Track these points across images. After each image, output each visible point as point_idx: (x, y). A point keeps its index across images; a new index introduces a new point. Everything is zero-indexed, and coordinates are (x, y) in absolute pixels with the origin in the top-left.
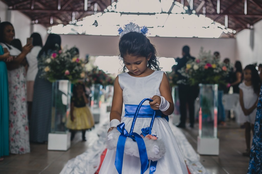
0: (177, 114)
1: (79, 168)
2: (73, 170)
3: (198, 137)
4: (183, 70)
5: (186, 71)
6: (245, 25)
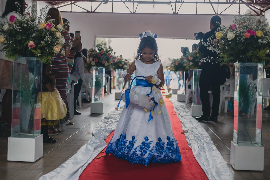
3: (231, 142)
4: (211, 41)
5: (215, 43)
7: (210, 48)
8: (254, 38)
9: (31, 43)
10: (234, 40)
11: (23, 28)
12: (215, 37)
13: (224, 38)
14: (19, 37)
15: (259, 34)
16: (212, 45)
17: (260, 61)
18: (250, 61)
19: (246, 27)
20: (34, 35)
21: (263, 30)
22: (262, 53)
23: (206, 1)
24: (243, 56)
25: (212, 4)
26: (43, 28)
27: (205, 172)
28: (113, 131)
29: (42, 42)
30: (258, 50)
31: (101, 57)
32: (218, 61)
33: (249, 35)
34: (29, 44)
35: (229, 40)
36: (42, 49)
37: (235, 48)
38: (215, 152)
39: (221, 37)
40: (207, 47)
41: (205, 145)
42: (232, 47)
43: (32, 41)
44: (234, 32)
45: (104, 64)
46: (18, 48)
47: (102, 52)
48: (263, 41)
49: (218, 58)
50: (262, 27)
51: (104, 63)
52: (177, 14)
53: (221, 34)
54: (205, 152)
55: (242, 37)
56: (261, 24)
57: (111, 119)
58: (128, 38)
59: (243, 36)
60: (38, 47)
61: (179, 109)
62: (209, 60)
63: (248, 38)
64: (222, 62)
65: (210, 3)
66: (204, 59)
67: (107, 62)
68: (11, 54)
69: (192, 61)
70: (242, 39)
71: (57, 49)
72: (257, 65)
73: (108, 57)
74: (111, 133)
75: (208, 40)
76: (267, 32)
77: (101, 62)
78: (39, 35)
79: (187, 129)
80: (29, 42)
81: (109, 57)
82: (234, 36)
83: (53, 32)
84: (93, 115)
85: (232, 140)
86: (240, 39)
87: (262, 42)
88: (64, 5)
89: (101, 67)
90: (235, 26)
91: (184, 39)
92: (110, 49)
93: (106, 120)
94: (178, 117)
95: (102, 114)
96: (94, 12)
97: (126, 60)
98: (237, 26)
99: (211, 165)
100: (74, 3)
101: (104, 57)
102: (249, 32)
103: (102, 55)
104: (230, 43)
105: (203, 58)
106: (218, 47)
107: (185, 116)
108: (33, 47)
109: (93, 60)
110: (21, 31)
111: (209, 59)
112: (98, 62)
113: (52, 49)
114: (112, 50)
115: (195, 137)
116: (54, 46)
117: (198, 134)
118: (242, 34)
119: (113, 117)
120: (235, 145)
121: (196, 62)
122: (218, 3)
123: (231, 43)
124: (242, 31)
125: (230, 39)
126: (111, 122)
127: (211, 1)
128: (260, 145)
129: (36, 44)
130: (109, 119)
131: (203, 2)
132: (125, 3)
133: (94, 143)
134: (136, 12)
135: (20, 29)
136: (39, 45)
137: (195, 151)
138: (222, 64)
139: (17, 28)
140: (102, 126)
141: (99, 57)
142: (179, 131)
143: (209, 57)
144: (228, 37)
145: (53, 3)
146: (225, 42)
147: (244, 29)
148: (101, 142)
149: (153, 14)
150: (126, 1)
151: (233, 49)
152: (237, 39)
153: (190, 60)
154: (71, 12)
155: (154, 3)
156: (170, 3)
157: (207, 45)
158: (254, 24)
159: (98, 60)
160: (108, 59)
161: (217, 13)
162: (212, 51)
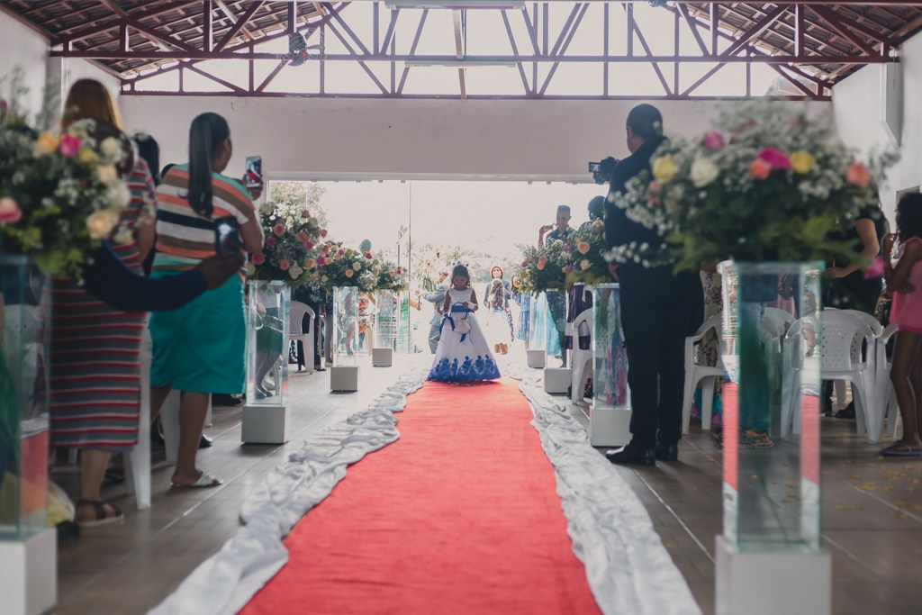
0: (617, 401)
3: (718, 538)
4: (638, 190)
5: (654, 195)
6: (868, 48)
7: (637, 215)
8: (782, 179)
9: (6, 204)
10: (715, 187)
12: (651, 178)
13: (683, 178)
15: (802, 162)
16: (643, 203)
17: (805, 254)
18: (771, 254)
19: (757, 141)
20: (19, 177)
21: (813, 149)
22: (814, 229)
23: (634, 54)
24: (747, 240)
25: (659, 64)
26: (48, 151)
28: (315, 506)
29: (47, 202)
30: (798, 219)
31: (276, 248)
33: (768, 166)
35: (697, 184)
36: (47, 224)
37: (720, 212)
38: (664, 574)
39: (672, 177)
40: (625, 209)
41: (631, 549)
42: (710, 209)
43: (8, 196)
44: (716, 157)
45: (288, 270)
47: (280, 229)
48: (815, 187)
50: (812, 138)
51: (288, 265)
52: (541, 97)
53: (670, 165)
54: (629, 574)
55: (741, 175)
56: (810, 130)
57: (312, 463)
58: (375, 182)
59: (746, 170)
60: (33, 220)
61: (548, 420)
62: (633, 256)
63: (765, 176)
64: (678, 259)
65: (650, 58)
66: (617, 252)
67: (296, 264)
69: (587, 256)
70: (742, 181)
71: (99, 224)
72: (796, 269)
73: (300, 247)
74: (307, 512)
75: (628, 185)
76: (827, 157)
77: (274, 265)
78: (37, 175)
79: (572, 492)
81: (305, 245)
82: (715, 173)
83: (87, 164)
84: (251, 448)
86: (735, 183)
87: (811, 190)
88: (156, 70)
90: (720, 138)
91: (567, 182)
92: (307, 220)
93: (295, 466)
94: (545, 449)
95: (282, 444)
96: (259, 93)
98: (727, 137)
100: (189, 65)
101: (286, 248)
102: (767, 156)
103: (279, 240)
105: (614, 249)
106: (664, 210)
107: (569, 445)
108: (12, 220)
111: (636, 251)
112: (267, 263)
113: (83, 225)
115: (596, 518)
116: (91, 212)
117: (610, 508)
118: (742, 166)
119: (318, 456)
120: (729, 549)
122: (677, 59)
123: (708, 196)
124: (741, 152)
125: (703, 185)
126: (309, 473)
127: (654, 54)
128: (815, 546)
129: (26, 210)
130: (305, 462)
131: (625, 54)
132: (366, 62)
133: (244, 551)
134: (403, 93)
136: (37, 214)
137: (595, 571)
140: (276, 488)
141: (271, 248)
142: (545, 499)
143: (633, 245)
144: (695, 176)
145: (119, 64)
146: (684, 193)
147: (751, 146)
148: (267, 547)
149: (457, 97)
150: (367, 56)
151: (712, 216)
152: (727, 181)
153: (581, 254)
154: (181, 93)
155: (461, 60)
156: (516, 59)
157: (627, 204)
158: (786, 129)
159: (267, 259)
160: (300, 255)
161: (673, 92)
162: (645, 223)
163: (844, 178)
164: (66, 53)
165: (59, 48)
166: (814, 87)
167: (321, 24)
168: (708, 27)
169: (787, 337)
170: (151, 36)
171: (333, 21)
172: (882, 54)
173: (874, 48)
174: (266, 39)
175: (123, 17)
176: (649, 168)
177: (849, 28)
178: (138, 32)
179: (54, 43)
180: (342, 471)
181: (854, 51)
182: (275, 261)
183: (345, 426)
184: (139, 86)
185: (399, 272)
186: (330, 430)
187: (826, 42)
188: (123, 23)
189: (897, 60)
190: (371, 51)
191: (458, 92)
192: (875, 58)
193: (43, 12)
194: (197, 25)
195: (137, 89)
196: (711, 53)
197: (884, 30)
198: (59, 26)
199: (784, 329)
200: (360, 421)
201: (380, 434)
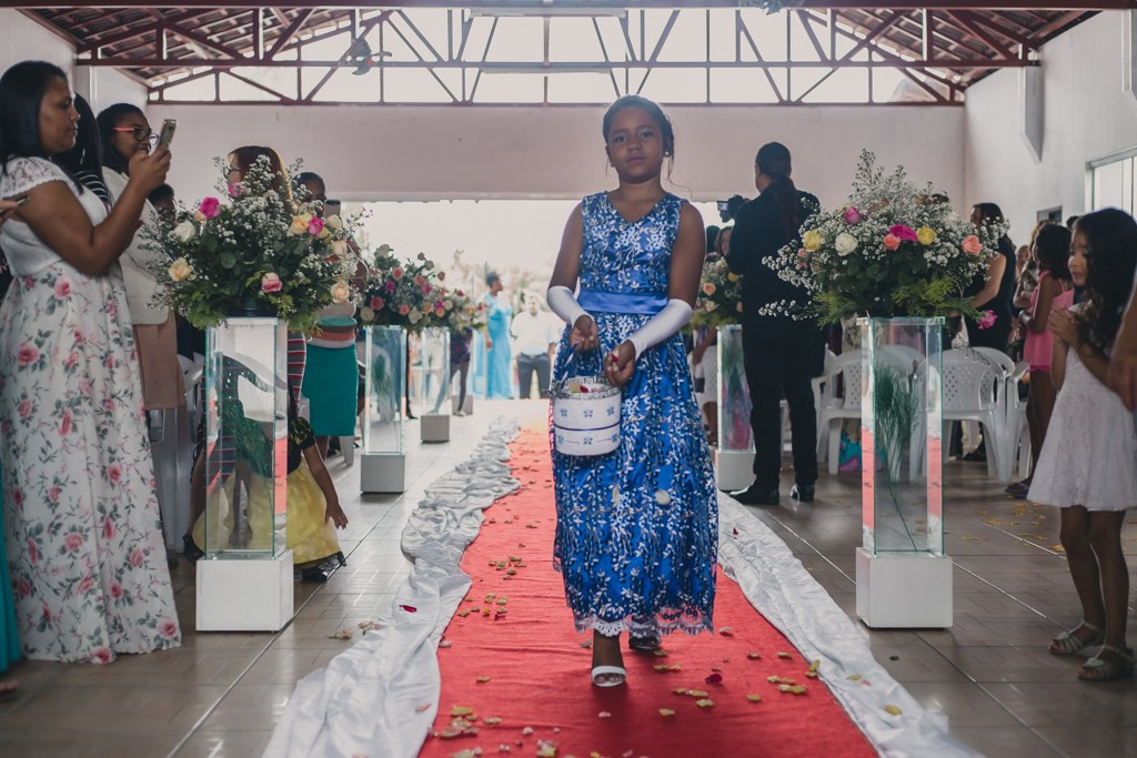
0: (740, 445)
1: (350, 716)
2: (326, 725)
3: (858, 549)
4: (788, 256)
5: (802, 260)
6: (1004, 49)
7: (786, 276)
8: (912, 248)
9: (271, 278)
10: (855, 256)
11: (238, 232)
12: (800, 245)
13: (828, 247)
14: (229, 262)
15: (926, 236)
16: (792, 267)
17: (930, 311)
18: (901, 311)
19: (889, 217)
20: (268, 252)
21: (932, 226)
22: (935, 290)
23: (742, 59)
24: (881, 299)
26: (300, 232)
27: (787, 634)
28: (472, 543)
29: (299, 273)
30: (924, 280)
31: (395, 293)
32: (811, 314)
33: (898, 240)
34: (265, 281)
35: (840, 255)
36: (298, 294)
37: (858, 277)
38: (808, 588)
39: (818, 247)
40: (776, 271)
41: (775, 571)
42: (850, 273)
43: (271, 271)
44: (856, 231)
45: (407, 315)
46: (227, 293)
47: (398, 273)
48: (936, 255)
49: (812, 305)
51: (408, 311)
53: (817, 237)
54: (779, 589)
55: (877, 247)
58: (445, 203)
59: (880, 243)
60: (287, 289)
62: (783, 312)
63: (895, 249)
64: (821, 315)
65: (760, 63)
67: (415, 309)
68: (203, 312)
69: (712, 298)
70: (877, 252)
71: (340, 291)
72: (922, 322)
73: (419, 291)
75: (780, 252)
76: (945, 231)
77: (393, 310)
78: (288, 251)
80: (263, 274)
81: (424, 289)
82: (855, 245)
83: (324, 240)
84: (369, 496)
85: (861, 545)
86: (870, 252)
87: (934, 258)
88: (186, 75)
89: (397, 328)
90: (857, 212)
92: (422, 263)
93: (431, 513)
95: (403, 492)
96: (308, 102)
97: (460, 294)
98: (864, 212)
99: (800, 617)
100: (226, 70)
101: (404, 292)
102: (896, 231)
103: (397, 284)
104: (845, 262)
106: (809, 270)
108: (274, 290)
109: (367, 303)
110: (234, 242)
112: (386, 307)
113: (329, 293)
114: (429, 265)
116: (334, 282)
118: (877, 239)
120: (868, 556)
121: (727, 299)
122: (789, 64)
123: (848, 263)
124: (876, 230)
125: (845, 254)
127: (765, 60)
128: (939, 554)
129: (284, 281)
131: (734, 60)
134: (474, 101)
135: (230, 237)
136: (290, 283)
137: (748, 585)
138: (822, 322)
139: (227, 233)
140: (423, 530)
141: (389, 293)
143: (784, 301)
144: (838, 247)
145: (146, 70)
146: (829, 259)
147: (885, 222)
148: (450, 572)
149: (539, 105)
150: (440, 63)
151: (853, 279)
152: (865, 252)
153: (705, 296)
154: (217, 102)
155: (546, 67)
156: (606, 66)
157: (777, 267)
158: (912, 207)
159: (386, 304)
160: (417, 300)
161: (785, 98)
162: (793, 283)
163: (960, 248)
164: (94, 62)
165: (87, 56)
166: (945, 92)
167: (379, 20)
168: (825, 23)
169: (915, 377)
170: (187, 39)
171: (395, 17)
172: (1020, 57)
173: (1012, 50)
174: (315, 39)
175: (160, 20)
176: (799, 239)
177: (982, 27)
178: (173, 35)
179: (80, 50)
180: (482, 517)
181: (990, 51)
182: (396, 306)
183: (456, 475)
184: (169, 94)
185: (480, 308)
186: (443, 480)
187: (958, 41)
188: (159, 26)
189: (1037, 63)
190: (446, 59)
191: (542, 101)
192: (1012, 61)
193: (70, 16)
194: (239, 24)
195: (166, 98)
196: (829, 57)
197: (1023, 30)
198: (85, 30)
199: (912, 370)
200: (468, 471)
201: (499, 483)
